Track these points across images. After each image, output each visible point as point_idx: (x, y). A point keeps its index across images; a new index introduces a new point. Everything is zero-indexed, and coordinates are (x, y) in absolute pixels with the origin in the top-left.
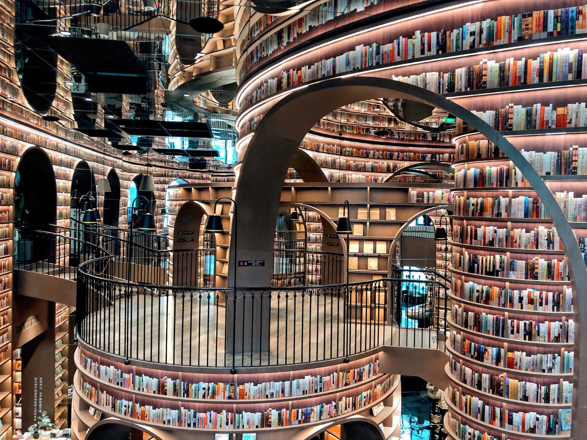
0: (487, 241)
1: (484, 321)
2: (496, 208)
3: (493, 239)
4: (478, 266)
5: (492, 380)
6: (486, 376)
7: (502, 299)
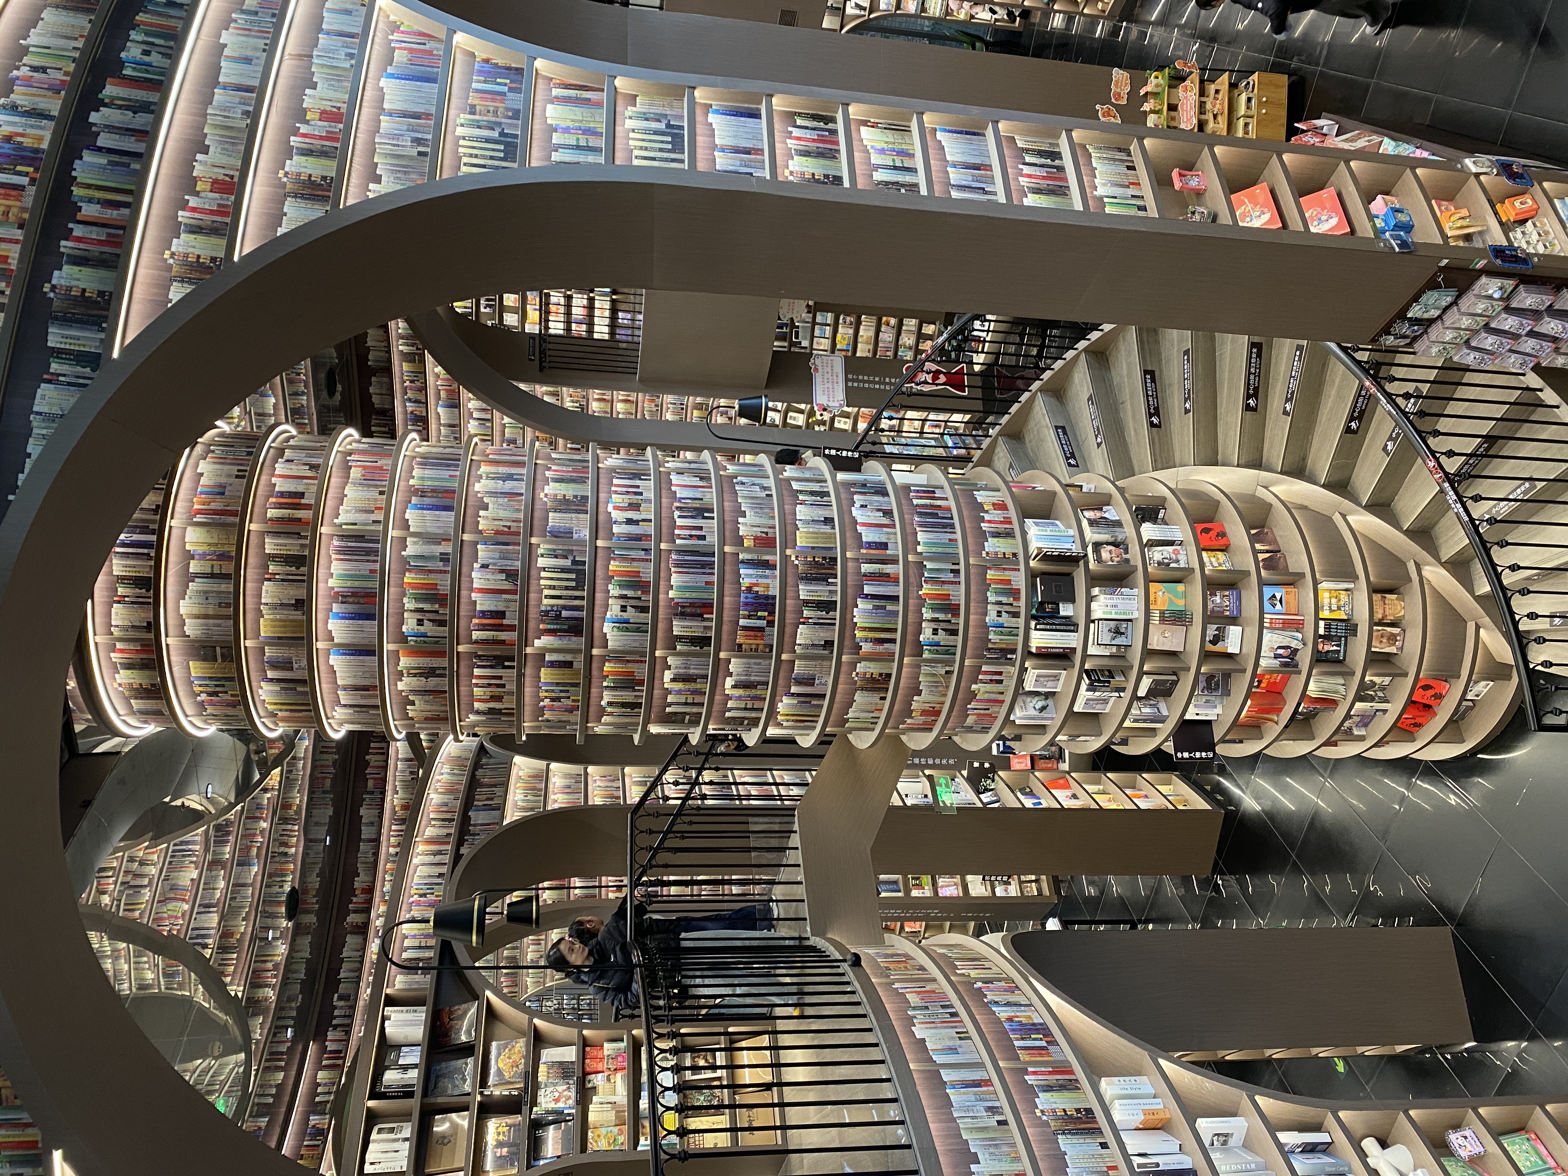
0: (507, 586)
1: (687, 595)
2: (431, 565)
3: (502, 571)
4: (565, 608)
5: (808, 579)
6: (805, 591)
7: (634, 554)
